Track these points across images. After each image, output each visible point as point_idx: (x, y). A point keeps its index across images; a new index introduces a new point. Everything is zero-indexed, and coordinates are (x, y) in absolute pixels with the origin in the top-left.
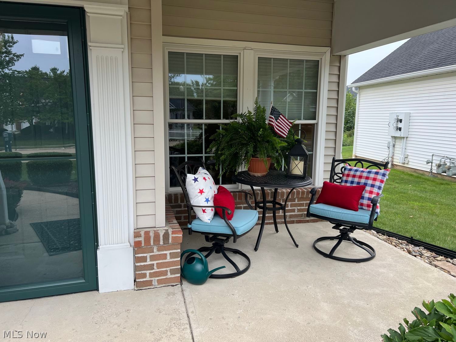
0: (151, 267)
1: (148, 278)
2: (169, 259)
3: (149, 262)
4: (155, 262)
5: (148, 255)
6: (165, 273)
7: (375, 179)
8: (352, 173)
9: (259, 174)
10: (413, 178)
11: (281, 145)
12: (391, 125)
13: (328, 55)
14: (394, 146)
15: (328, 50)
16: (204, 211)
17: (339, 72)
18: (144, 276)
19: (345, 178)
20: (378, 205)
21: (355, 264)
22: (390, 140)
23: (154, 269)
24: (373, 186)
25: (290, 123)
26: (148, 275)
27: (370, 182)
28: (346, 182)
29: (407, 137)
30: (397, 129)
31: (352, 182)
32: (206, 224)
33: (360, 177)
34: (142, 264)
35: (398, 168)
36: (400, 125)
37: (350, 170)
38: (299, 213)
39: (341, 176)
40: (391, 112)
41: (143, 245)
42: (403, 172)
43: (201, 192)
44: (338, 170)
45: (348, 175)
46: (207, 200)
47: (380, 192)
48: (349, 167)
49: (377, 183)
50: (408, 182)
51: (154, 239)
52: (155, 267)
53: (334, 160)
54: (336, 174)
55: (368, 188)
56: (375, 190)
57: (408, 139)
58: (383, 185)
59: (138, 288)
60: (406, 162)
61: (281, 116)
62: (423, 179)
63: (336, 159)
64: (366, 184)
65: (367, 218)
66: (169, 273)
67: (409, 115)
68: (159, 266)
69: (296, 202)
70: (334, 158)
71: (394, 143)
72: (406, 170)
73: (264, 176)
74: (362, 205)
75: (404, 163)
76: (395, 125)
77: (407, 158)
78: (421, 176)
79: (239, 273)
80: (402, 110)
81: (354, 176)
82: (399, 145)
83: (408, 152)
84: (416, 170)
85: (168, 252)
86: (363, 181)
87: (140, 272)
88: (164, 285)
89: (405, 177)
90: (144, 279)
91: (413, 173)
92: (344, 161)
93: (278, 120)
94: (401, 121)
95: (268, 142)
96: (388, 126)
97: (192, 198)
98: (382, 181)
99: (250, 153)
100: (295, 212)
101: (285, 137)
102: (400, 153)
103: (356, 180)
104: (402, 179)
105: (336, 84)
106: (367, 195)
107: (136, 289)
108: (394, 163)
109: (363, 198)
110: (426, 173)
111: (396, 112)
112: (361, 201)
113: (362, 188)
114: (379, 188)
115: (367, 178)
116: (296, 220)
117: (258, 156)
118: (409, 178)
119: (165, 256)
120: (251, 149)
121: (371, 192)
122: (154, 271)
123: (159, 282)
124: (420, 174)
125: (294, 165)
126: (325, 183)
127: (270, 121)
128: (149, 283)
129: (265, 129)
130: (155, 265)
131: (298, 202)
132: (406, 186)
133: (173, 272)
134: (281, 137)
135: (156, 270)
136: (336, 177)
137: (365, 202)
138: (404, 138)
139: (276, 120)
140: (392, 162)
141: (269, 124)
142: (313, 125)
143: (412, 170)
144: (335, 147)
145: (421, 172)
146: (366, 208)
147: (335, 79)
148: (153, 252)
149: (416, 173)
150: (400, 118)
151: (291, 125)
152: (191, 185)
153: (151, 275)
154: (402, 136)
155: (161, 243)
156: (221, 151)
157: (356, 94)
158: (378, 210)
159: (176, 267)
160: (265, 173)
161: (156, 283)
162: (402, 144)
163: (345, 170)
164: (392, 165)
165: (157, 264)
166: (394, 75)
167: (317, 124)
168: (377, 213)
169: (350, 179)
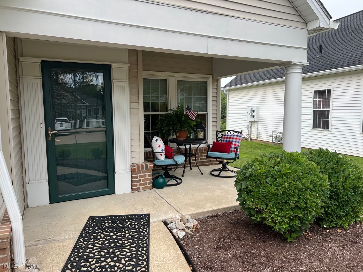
0: (139, 181)
1: (138, 187)
2: (147, 177)
3: (138, 179)
4: (141, 179)
5: (138, 175)
6: (146, 184)
7: (236, 139)
8: (226, 136)
9: (182, 139)
10: (262, 146)
11: (193, 124)
12: (248, 114)
13: (211, 79)
14: (251, 127)
15: (211, 76)
16: (161, 155)
17: (217, 87)
18: (136, 185)
19: (223, 139)
20: (238, 150)
21: (230, 178)
22: (248, 123)
23: (141, 182)
24: (236, 142)
25: (196, 113)
26: (138, 185)
27: (234, 140)
28: (224, 141)
29: (258, 121)
30: (252, 116)
31: (226, 141)
32: (163, 161)
33: (230, 138)
34: (136, 180)
35: (254, 141)
36: (254, 114)
37: (225, 135)
38: (201, 161)
39: (221, 138)
40: (248, 106)
41: (136, 170)
42: (257, 143)
43: (160, 146)
44: (219, 136)
45: (224, 138)
46: (162, 150)
47: (239, 144)
48: (224, 134)
49: (238, 140)
50: (260, 148)
51: (141, 168)
52: (141, 181)
53: (217, 131)
54: (219, 138)
55: (234, 143)
56: (237, 144)
57: (259, 122)
58: (240, 141)
59: (134, 192)
60: (259, 137)
61: (191, 110)
62: (268, 146)
63: (218, 131)
64: (232, 141)
65: (234, 155)
66: (147, 184)
67: (258, 108)
68: (143, 180)
69: (199, 155)
70: (217, 130)
71: (251, 125)
72: (259, 142)
73: (184, 140)
74: (231, 151)
75: (257, 138)
76: (251, 114)
77: (259, 134)
78: (267, 145)
79: (178, 184)
80: (254, 105)
81: (227, 138)
82: (254, 126)
83: (260, 131)
84: (265, 142)
85: (147, 174)
86: (231, 140)
87: (135, 184)
88: (145, 190)
89: (258, 146)
90: (137, 187)
91: (263, 144)
92: (222, 132)
93: (190, 112)
94: (254, 111)
95: (187, 122)
96: (247, 115)
97: (155, 149)
98: (239, 139)
99: (179, 128)
100: (199, 160)
101: (194, 120)
102: (255, 131)
103: (228, 139)
104: (256, 147)
105: (216, 93)
106: (233, 146)
107: (132, 192)
108: (252, 138)
109: (231, 148)
110: (270, 143)
111: (251, 106)
112: (231, 149)
113: (231, 143)
114: (239, 142)
115: (233, 138)
116: (200, 165)
117: (182, 129)
118: (260, 146)
119: (145, 176)
120: (178, 126)
121: (235, 145)
122: (141, 183)
123: (143, 188)
124: (267, 144)
125: (199, 134)
126: (214, 142)
127: (186, 112)
128: (138, 189)
129: (185, 116)
130: (141, 180)
131: (200, 155)
132: (258, 150)
133: (149, 183)
134: (192, 120)
135: (142, 182)
136: (218, 140)
137: (233, 149)
138: (256, 122)
139: (189, 112)
140: (251, 137)
141: (186, 114)
142: (206, 114)
143: (263, 142)
144: (217, 126)
145: (267, 143)
146: (233, 152)
147: (215, 91)
148: (140, 174)
149: (265, 143)
150: (253, 109)
151: (196, 114)
152: (155, 143)
153: (140, 185)
154: (255, 121)
155: (144, 169)
156: (163, 128)
157: (226, 94)
158: (239, 153)
159: (150, 181)
160: (185, 138)
161: (142, 189)
162: (255, 126)
163: (223, 135)
164: (251, 139)
165: (142, 179)
166: (248, 83)
167: (208, 114)
168: (238, 154)
169: (225, 139)
